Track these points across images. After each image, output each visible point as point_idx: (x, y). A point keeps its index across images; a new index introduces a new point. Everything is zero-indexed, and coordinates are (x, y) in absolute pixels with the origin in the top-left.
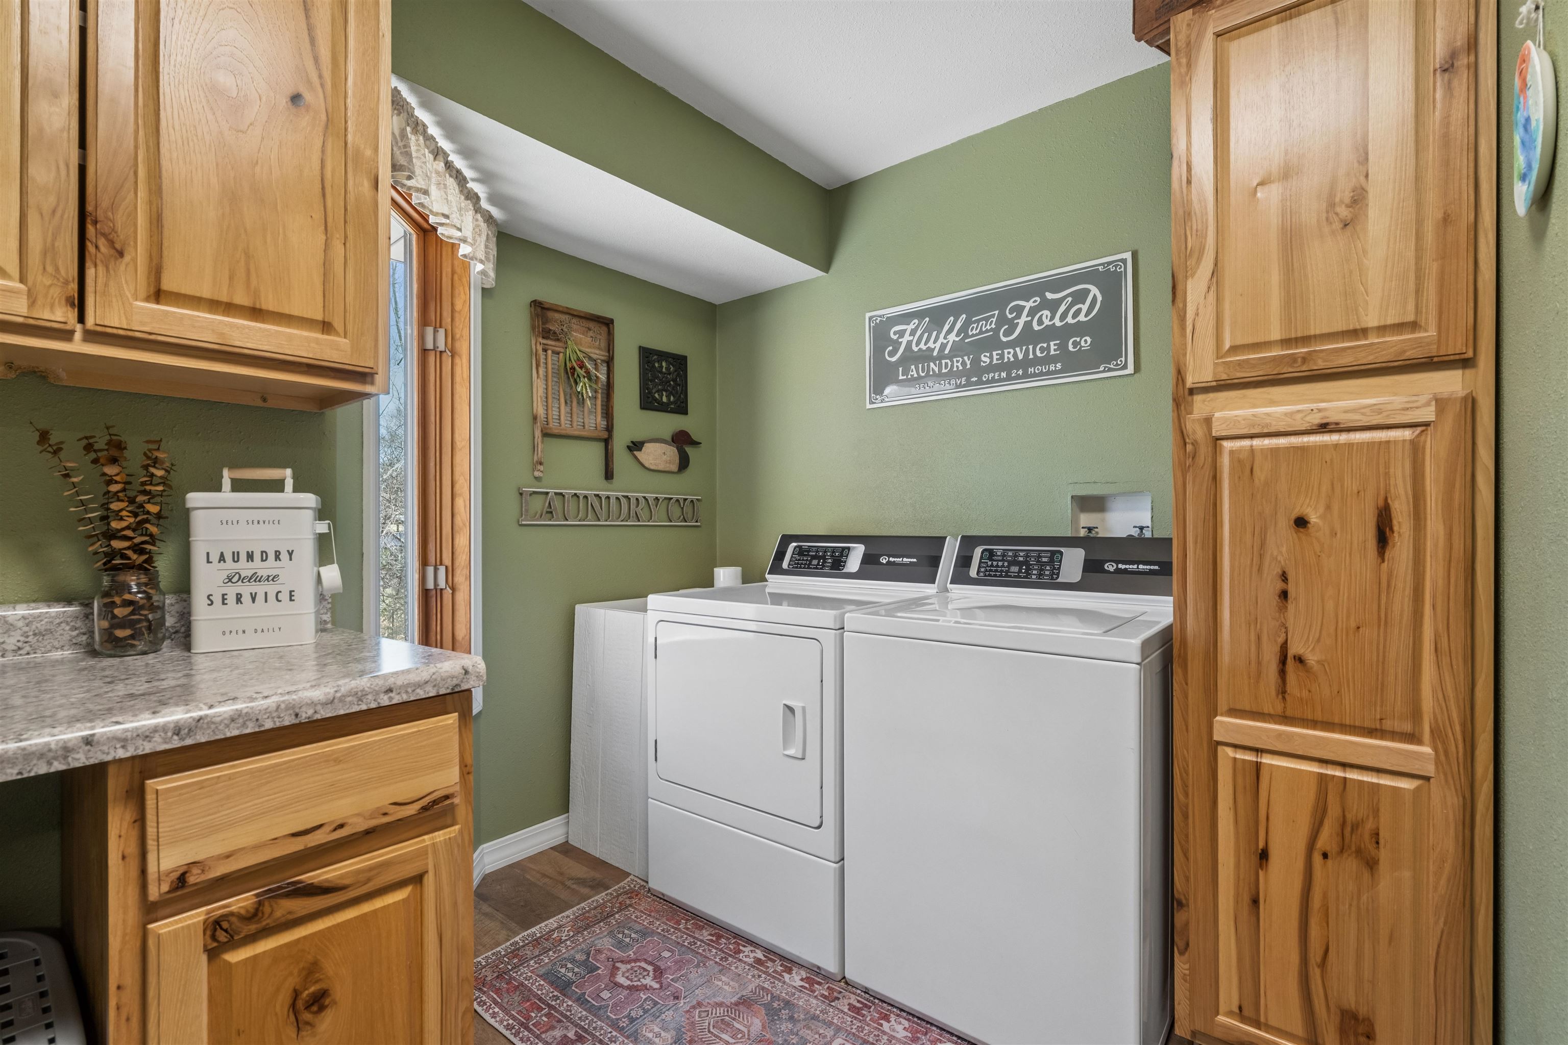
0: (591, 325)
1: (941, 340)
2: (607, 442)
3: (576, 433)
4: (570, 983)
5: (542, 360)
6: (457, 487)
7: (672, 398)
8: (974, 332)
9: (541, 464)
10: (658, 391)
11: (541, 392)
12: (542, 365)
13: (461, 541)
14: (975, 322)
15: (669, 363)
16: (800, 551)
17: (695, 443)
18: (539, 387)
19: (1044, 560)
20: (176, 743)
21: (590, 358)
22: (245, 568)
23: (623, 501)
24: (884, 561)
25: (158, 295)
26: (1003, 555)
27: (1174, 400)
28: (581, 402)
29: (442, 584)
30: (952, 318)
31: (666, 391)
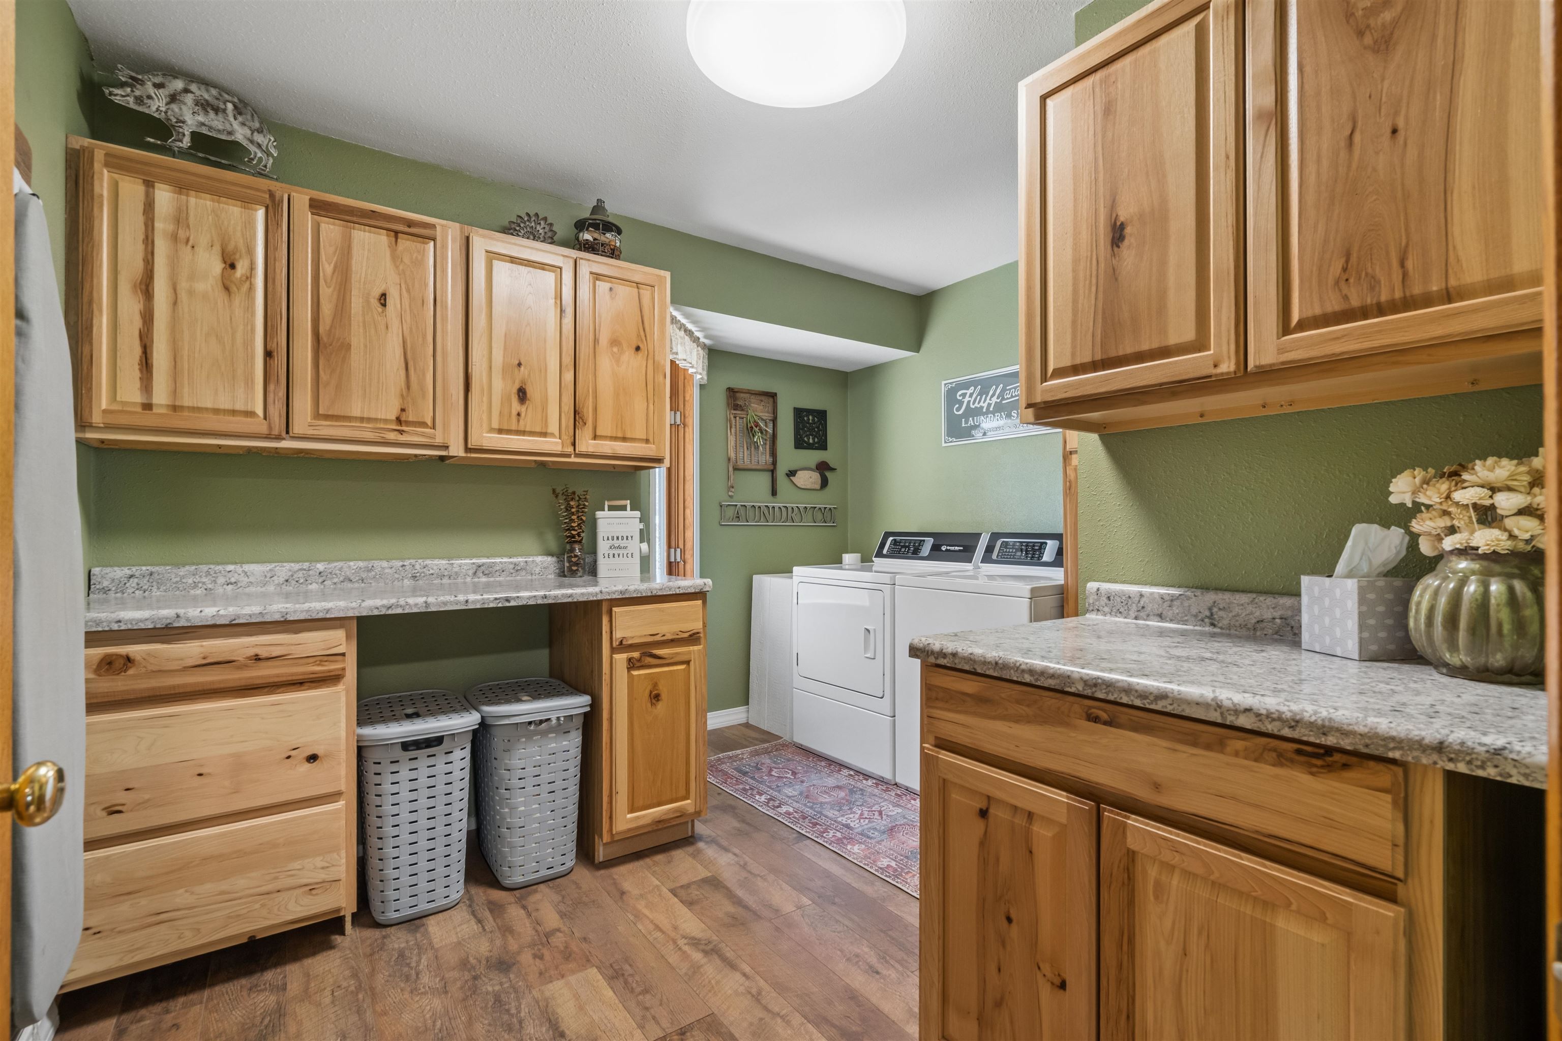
0: (763, 398)
1: (988, 401)
2: (773, 471)
3: (754, 467)
4: (747, 772)
5: (734, 423)
6: (686, 503)
7: (816, 440)
8: (1008, 396)
9: (733, 487)
10: (806, 436)
11: (733, 443)
12: (733, 426)
13: (688, 534)
14: (1008, 390)
15: (814, 417)
16: (895, 542)
17: (833, 469)
18: (732, 439)
19: (1036, 548)
20: (620, 596)
21: (762, 419)
22: (616, 543)
23: (783, 509)
24: (944, 549)
25: (595, 437)
26: (1014, 545)
27: (1063, 457)
28: (757, 448)
29: (678, 559)
30: (994, 387)
31: (812, 435)
